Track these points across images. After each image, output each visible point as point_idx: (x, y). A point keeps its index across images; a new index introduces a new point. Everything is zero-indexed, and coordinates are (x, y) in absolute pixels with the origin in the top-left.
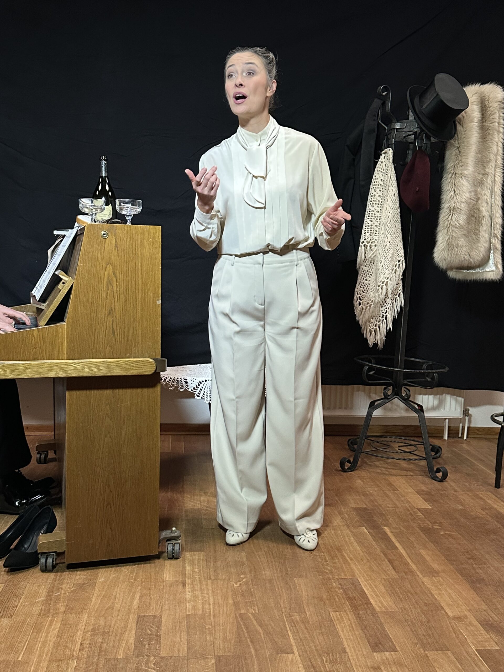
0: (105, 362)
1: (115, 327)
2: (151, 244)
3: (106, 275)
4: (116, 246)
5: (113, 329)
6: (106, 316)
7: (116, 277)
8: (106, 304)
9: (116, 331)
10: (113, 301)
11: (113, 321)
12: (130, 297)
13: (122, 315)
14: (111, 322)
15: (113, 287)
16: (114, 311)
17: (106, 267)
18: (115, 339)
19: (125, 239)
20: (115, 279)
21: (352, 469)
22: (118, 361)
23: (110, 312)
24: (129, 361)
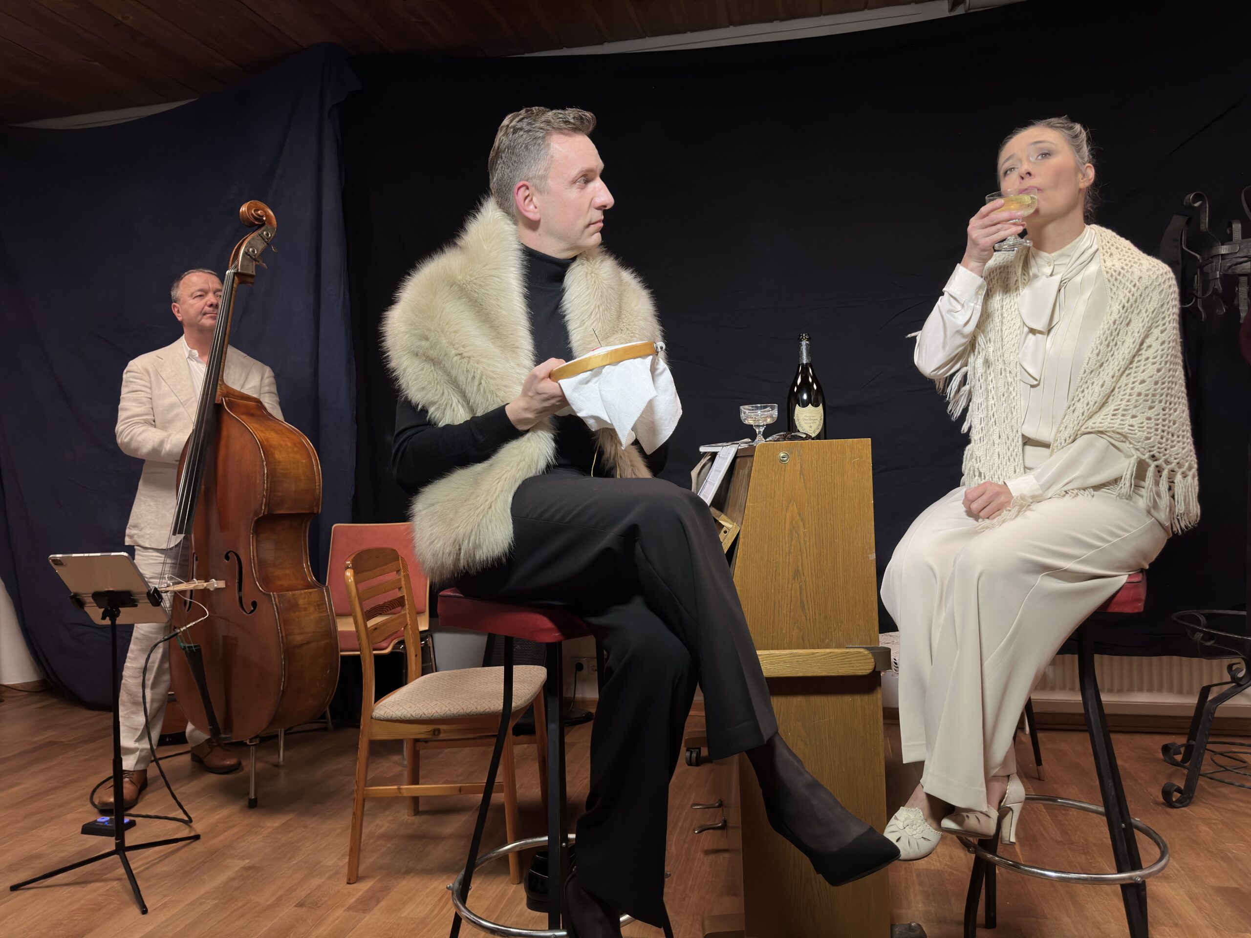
0: (794, 655)
1: (805, 598)
2: (856, 466)
3: (788, 518)
4: (801, 473)
5: (802, 601)
6: (790, 580)
7: (802, 520)
8: (789, 562)
9: (806, 604)
10: (800, 557)
11: (801, 587)
12: (825, 551)
13: (814, 578)
14: (798, 590)
15: (798, 535)
16: (801, 572)
17: (787, 507)
18: (806, 616)
19: (815, 462)
20: (801, 524)
21: (1186, 803)
22: (813, 654)
23: (796, 574)
24: (830, 653)
